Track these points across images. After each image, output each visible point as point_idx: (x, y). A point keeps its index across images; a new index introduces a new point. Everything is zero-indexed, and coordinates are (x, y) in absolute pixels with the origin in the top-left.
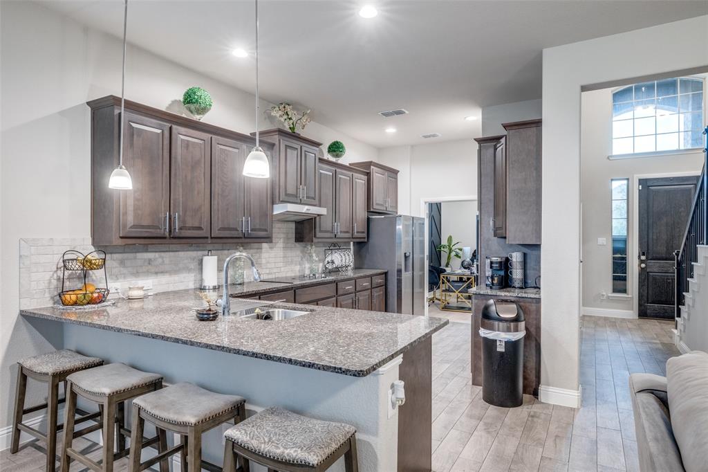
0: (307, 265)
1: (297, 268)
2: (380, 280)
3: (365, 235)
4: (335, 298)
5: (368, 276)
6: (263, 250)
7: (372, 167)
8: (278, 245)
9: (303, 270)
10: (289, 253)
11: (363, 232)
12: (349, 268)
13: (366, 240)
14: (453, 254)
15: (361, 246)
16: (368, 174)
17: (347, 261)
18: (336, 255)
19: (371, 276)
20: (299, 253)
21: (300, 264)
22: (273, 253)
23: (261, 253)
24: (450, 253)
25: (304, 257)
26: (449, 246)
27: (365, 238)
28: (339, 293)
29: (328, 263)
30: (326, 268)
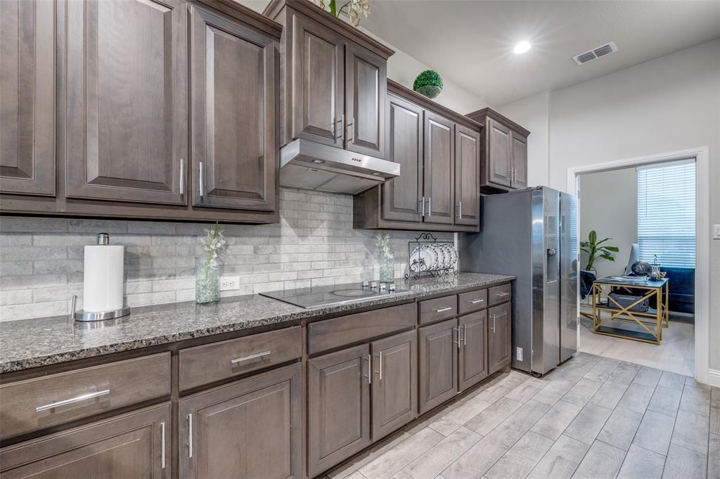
0: (377, 267)
1: (359, 270)
2: (503, 294)
3: (477, 221)
4: (414, 331)
5: (482, 288)
6: (284, 239)
7: (488, 118)
8: (317, 232)
9: (370, 274)
10: (341, 247)
11: (473, 217)
12: (451, 271)
13: (478, 230)
14: (598, 253)
15: (471, 237)
16: (481, 130)
17: (447, 260)
18: (428, 250)
19: (487, 288)
20: (361, 246)
21: (363, 264)
22: (306, 245)
23: (279, 243)
24: (593, 253)
25: (372, 253)
26: (592, 243)
27: (476, 226)
28: (423, 321)
29: (415, 262)
30: (411, 271)
